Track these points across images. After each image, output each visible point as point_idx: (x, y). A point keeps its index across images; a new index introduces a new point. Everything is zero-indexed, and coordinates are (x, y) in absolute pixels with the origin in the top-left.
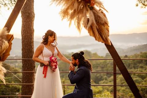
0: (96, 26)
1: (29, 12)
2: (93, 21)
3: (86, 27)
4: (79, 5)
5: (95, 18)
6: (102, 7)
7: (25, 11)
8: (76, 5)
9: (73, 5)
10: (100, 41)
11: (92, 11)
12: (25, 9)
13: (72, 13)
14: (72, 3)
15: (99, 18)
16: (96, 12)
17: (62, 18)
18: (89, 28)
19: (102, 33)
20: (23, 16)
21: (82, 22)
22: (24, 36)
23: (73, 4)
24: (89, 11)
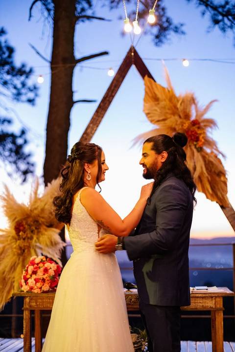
6: (215, 149)
10: (214, 201)
11: (201, 154)
15: (211, 166)
24: (196, 154)
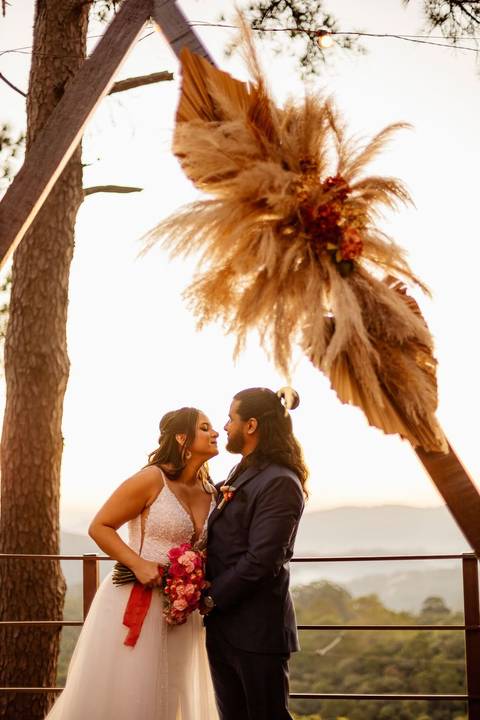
0: (372, 355)
1: (45, 349)
2: (353, 328)
3: (321, 359)
4: (284, 250)
5: (365, 316)
6: (398, 269)
7: (26, 344)
8: (269, 248)
9: (256, 247)
10: (393, 432)
11: (349, 283)
12: (22, 333)
13: (247, 290)
14: (251, 241)
15: (383, 318)
16: (371, 288)
17: (198, 319)
18: (335, 362)
19: (402, 388)
20: (12, 368)
21: (297, 337)
22: (11, 466)
23: (252, 247)
24: (336, 282)
